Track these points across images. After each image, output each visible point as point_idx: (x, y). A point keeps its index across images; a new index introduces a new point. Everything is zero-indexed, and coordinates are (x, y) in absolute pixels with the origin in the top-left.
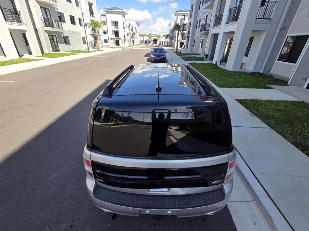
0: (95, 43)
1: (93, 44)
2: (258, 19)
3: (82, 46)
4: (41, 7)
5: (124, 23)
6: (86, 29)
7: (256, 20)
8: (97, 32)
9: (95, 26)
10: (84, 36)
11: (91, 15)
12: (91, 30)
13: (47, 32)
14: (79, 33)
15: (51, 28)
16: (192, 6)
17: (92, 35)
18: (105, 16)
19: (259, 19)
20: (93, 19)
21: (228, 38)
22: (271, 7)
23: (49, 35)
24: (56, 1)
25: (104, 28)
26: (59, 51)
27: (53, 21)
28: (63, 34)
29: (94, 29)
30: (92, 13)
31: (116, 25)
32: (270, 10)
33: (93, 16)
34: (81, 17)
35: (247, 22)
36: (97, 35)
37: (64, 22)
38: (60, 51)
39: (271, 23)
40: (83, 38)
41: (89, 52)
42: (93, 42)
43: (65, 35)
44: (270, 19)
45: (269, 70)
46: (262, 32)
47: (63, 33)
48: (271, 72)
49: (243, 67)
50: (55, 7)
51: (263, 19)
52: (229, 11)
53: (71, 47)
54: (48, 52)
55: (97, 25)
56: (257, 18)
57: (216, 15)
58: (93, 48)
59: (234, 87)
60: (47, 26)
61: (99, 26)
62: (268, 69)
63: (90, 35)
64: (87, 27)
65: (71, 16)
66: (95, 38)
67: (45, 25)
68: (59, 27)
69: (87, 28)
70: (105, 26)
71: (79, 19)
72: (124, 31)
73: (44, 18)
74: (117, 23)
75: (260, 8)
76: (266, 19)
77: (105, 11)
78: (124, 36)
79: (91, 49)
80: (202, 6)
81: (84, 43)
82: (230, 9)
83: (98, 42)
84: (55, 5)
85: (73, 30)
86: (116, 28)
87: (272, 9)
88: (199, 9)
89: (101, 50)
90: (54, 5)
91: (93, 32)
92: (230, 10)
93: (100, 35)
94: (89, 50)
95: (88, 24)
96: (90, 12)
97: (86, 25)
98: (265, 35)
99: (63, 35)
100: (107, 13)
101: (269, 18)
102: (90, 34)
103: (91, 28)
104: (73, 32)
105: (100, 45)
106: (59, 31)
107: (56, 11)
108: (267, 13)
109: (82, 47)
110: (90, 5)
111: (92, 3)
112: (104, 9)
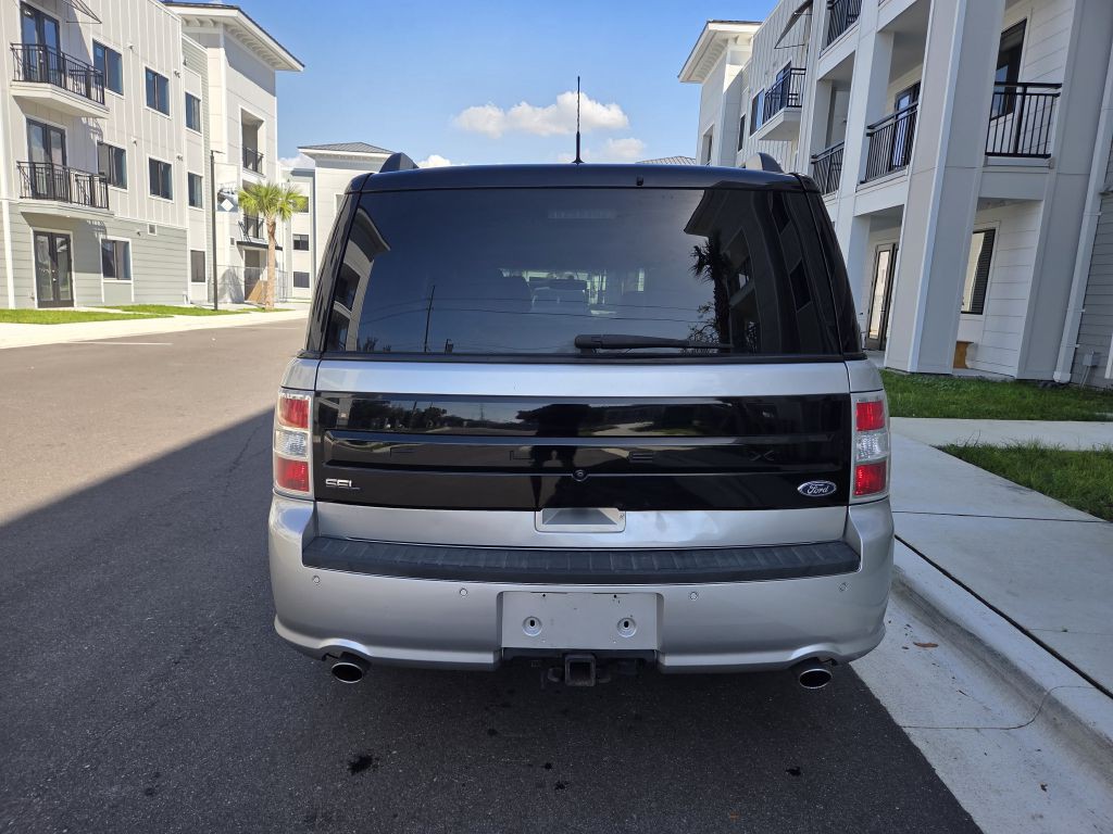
0: (251, 280)
1: (239, 285)
2: (993, 154)
3: (186, 289)
4: (30, 122)
6: (218, 214)
7: (986, 160)
8: (265, 230)
9: (260, 204)
10: (204, 246)
11: (246, 166)
12: (240, 224)
13: (30, 218)
14: (181, 235)
15: (55, 203)
16: (709, 139)
17: (239, 243)
18: (311, 174)
19: (1000, 154)
20: (252, 178)
21: (880, 248)
22: (1039, 115)
23: (36, 234)
24: (103, 103)
25: (299, 224)
26: (71, 303)
27: (73, 178)
28: (105, 233)
29: (250, 223)
30: (251, 158)
32: (1038, 125)
33: (255, 169)
34: (202, 171)
35: (948, 167)
36: (266, 247)
37: (120, 182)
38: (73, 306)
39: (1053, 173)
40: (198, 257)
41: (216, 311)
42: (242, 278)
43: (110, 237)
44: (1046, 156)
45: (1094, 367)
46: (1023, 205)
47: (103, 229)
48: (1107, 376)
49: (968, 363)
50: (91, 123)
51: (1015, 154)
52: (868, 135)
53: (129, 290)
54: (16, 303)
55: (272, 203)
56: (990, 150)
57: (813, 157)
58: (237, 301)
59: (927, 414)
60: (36, 195)
61: (279, 205)
62: (1088, 361)
63: (232, 243)
64: (227, 204)
65: (154, 164)
66: (255, 257)
67: (29, 193)
68: (92, 203)
69: (221, 209)
70: (308, 217)
71: (192, 178)
73: (33, 166)
75: (994, 123)
76: (1029, 155)
77: (312, 156)
79: (226, 303)
80: (752, 132)
81: (198, 277)
82: (869, 127)
83: (264, 277)
84: (95, 117)
85: (154, 222)
87: (1045, 122)
88: (740, 148)
89: (277, 310)
90: (89, 115)
91: (246, 233)
92: (869, 131)
93: (278, 248)
94: (216, 306)
95: (230, 195)
96: (245, 151)
97: (222, 199)
98: (1041, 215)
99: (101, 236)
100: (319, 165)
101: (1041, 152)
102: (232, 241)
103: (240, 216)
104: (152, 230)
105: (275, 289)
106: (88, 217)
107: (92, 141)
108: (1029, 135)
109: (184, 293)
110: (250, 128)
111: (261, 118)
112: (310, 148)
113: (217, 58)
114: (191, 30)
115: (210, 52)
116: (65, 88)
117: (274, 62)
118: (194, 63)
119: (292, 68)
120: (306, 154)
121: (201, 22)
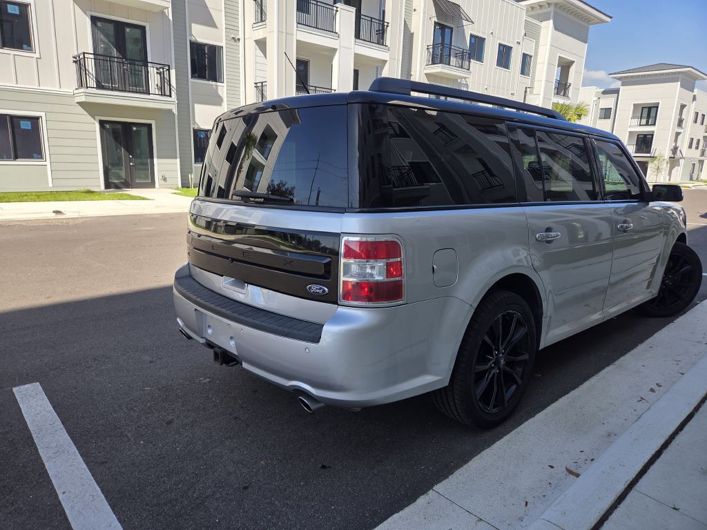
5: (683, 107)
18: (617, 91)
20: (562, 101)
24: (469, 69)
31: (648, 117)
33: (564, 95)
50: (464, 82)
72: (678, 134)
74: (653, 111)
77: (620, 79)
78: (675, 150)
86: (647, 124)
90: (461, 78)
100: (623, 84)
110: (565, 66)
111: (572, 59)
112: (619, 73)
113: (547, 27)
114: (533, 13)
115: (543, 24)
116: (449, 64)
117: (588, 20)
118: (531, 32)
119: (602, 21)
120: (615, 78)
121: (541, 6)
